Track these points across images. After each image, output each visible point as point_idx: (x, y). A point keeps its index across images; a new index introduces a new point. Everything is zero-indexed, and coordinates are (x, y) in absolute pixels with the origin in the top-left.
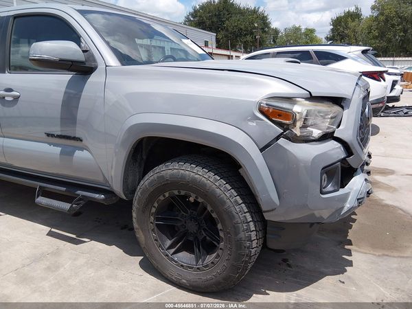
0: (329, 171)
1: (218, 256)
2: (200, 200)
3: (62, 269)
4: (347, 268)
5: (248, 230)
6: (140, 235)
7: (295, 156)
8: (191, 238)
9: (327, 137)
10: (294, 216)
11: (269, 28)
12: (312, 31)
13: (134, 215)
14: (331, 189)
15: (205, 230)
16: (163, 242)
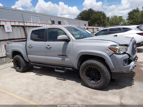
0: (125, 61)
1: (101, 80)
2: (96, 68)
3: (64, 86)
4: (133, 85)
5: (108, 74)
6: (82, 77)
7: (117, 58)
8: (94, 77)
9: (124, 53)
10: (118, 71)
11: (106, 17)
12: (121, 17)
13: (80, 72)
14: (126, 65)
15: (97, 75)
16: (87, 78)
